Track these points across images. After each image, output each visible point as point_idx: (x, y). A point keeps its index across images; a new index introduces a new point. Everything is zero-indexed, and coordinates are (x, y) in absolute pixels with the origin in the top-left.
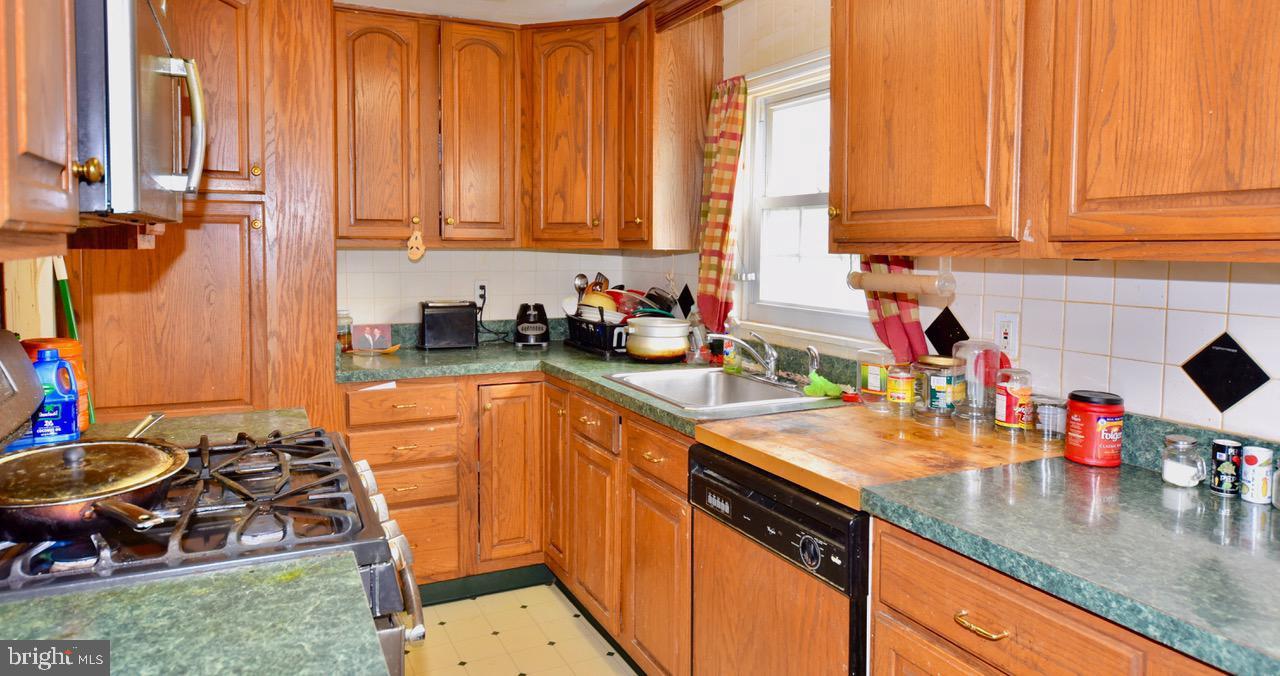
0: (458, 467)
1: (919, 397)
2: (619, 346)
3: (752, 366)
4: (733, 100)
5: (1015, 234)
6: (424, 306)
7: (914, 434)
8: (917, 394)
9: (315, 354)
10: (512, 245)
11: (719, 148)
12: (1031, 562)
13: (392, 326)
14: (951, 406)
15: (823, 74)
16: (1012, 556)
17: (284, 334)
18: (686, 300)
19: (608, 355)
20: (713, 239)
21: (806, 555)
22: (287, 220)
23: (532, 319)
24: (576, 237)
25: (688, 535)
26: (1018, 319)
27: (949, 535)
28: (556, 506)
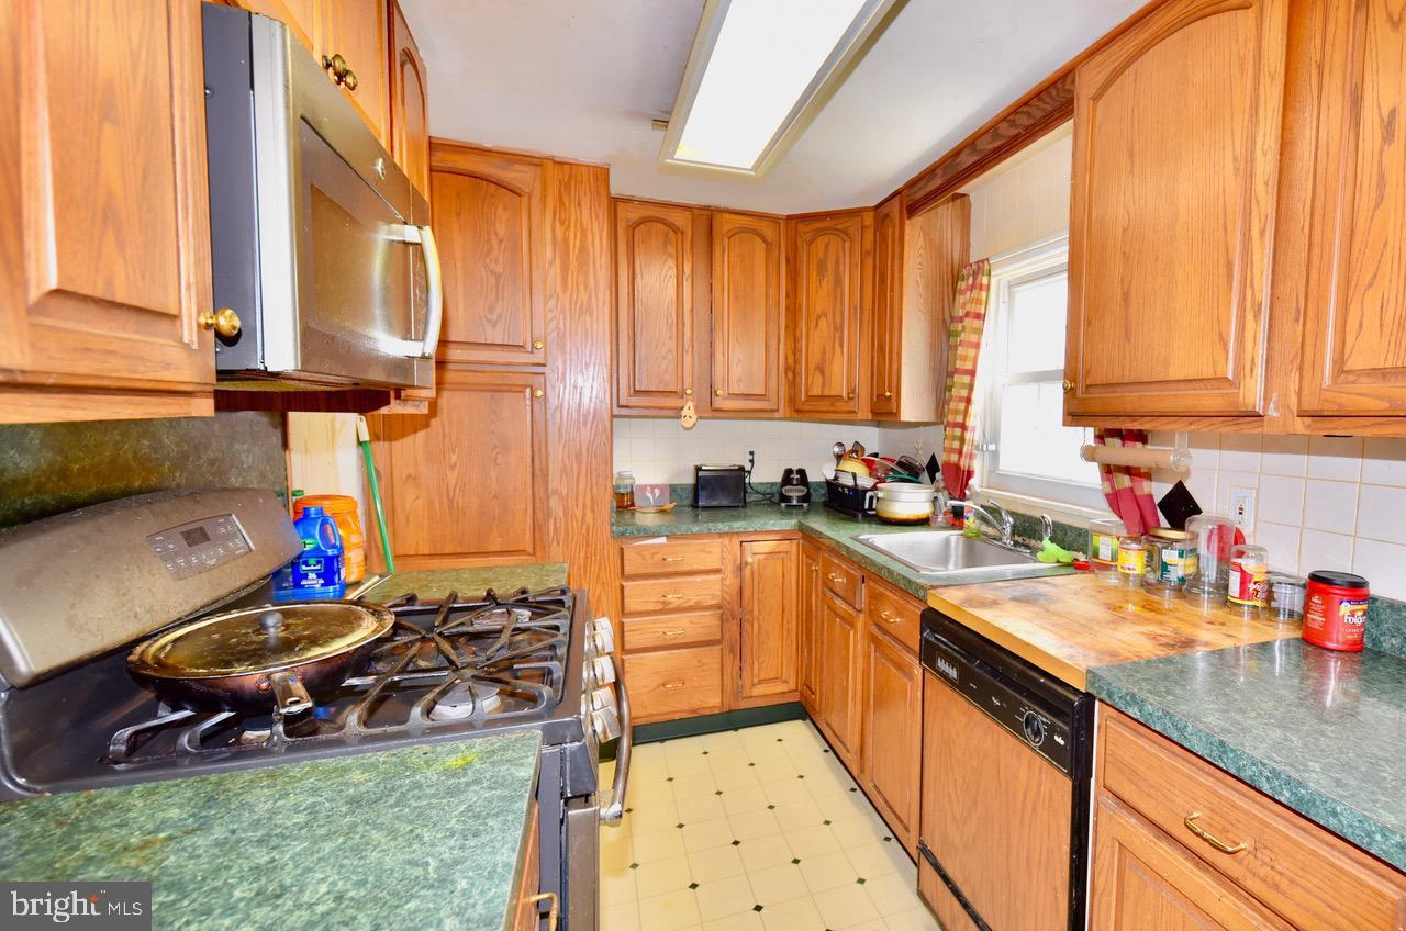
0: (722, 614)
1: (1149, 569)
2: (871, 508)
3: (990, 531)
4: (978, 281)
5: (1259, 409)
6: (698, 469)
7: (1144, 607)
8: (1147, 566)
9: (593, 511)
10: (777, 415)
11: (964, 327)
12: (1276, 774)
13: (670, 486)
14: (1182, 580)
15: (1061, 256)
16: (1254, 764)
17: (565, 491)
18: (933, 467)
19: (860, 516)
20: (956, 412)
21: (1029, 730)
22: (567, 391)
23: (795, 482)
24: (832, 409)
25: (920, 694)
26: (1254, 495)
27: (1181, 730)
28: (810, 651)
